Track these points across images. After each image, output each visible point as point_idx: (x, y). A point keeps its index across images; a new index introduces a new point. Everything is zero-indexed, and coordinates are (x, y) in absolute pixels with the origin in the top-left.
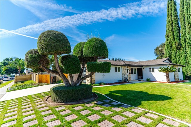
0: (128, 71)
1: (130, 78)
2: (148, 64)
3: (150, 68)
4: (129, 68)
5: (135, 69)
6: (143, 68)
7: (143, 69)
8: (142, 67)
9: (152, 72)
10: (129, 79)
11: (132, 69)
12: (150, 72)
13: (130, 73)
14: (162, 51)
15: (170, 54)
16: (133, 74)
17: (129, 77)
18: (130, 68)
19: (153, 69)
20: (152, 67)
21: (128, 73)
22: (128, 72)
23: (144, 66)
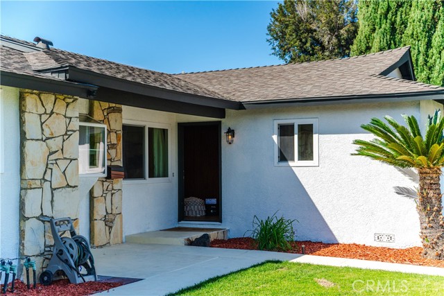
0: (101, 148)
1: (109, 222)
2: (271, 94)
3: (285, 131)
4: (106, 120)
5: (164, 132)
6: (226, 123)
7: (231, 132)
8: (222, 113)
9: (296, 164)
10: (99, 226)
11: (132, 135)
12: (283, 158)
13: (110, 173)
14: (314, 27)
15: (393, 30)
16: (141, 176)
17: (100, 211)
18: (117, 127)
19: (306, 131)
20: (297, 119)
21: (99, 171)
22: (93, 161)
23: (240, 106)
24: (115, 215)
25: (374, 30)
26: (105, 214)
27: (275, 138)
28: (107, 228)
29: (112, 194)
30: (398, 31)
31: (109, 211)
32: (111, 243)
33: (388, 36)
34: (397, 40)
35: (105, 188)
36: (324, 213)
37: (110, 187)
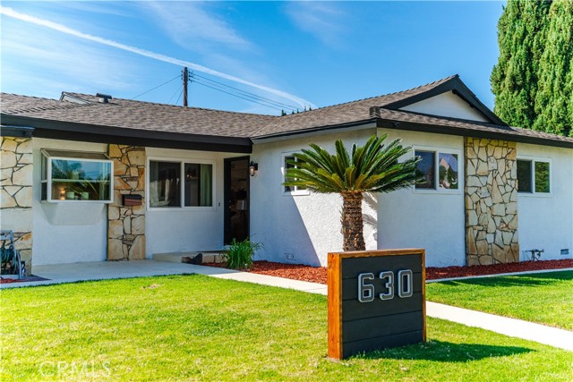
1: (127, 241)
4: (124, 157)
7: (254, 165)
8: (250, 149)
10: (115, 244)
17: (116, 231)
18: (139, 162)
23: (250, 141)
24: (135, 236)
25: (509, 57)
26: (122, 234)
27: (282, 169)
28: (125, 246)
29: (132, 219)
30: (534, 56)
31: (128, 231)
32: (130, 257)
33: (523, 63)
34: (534, 65)
35: (122, 212)
36: (312, 237)
37: (129, 212)
